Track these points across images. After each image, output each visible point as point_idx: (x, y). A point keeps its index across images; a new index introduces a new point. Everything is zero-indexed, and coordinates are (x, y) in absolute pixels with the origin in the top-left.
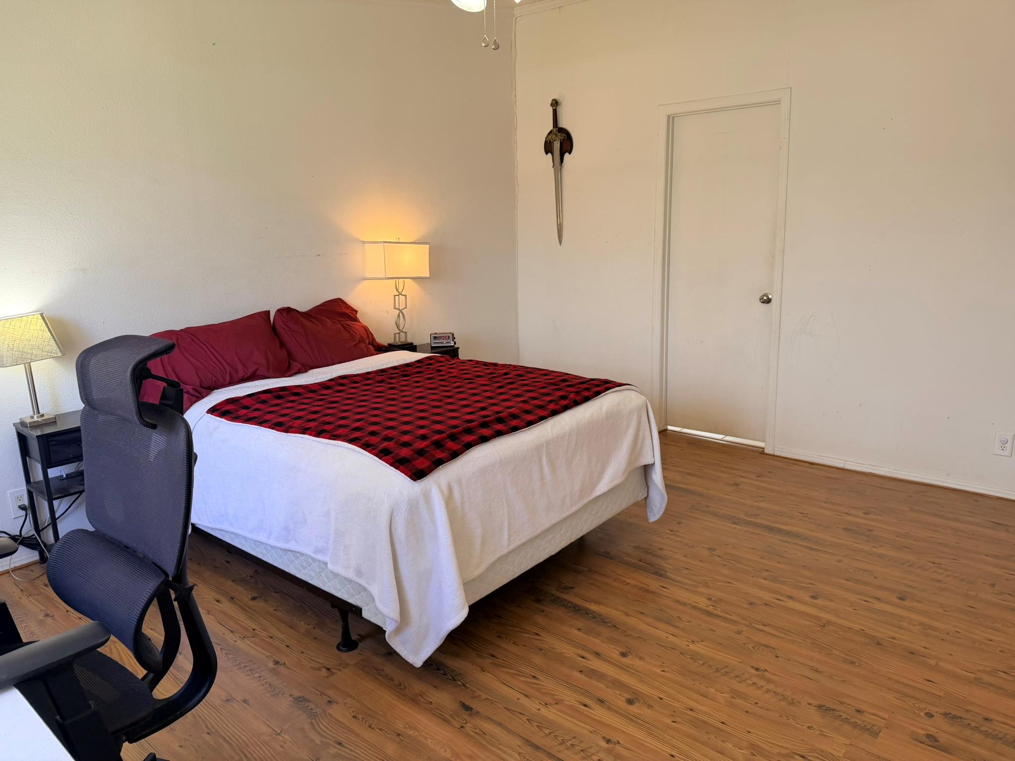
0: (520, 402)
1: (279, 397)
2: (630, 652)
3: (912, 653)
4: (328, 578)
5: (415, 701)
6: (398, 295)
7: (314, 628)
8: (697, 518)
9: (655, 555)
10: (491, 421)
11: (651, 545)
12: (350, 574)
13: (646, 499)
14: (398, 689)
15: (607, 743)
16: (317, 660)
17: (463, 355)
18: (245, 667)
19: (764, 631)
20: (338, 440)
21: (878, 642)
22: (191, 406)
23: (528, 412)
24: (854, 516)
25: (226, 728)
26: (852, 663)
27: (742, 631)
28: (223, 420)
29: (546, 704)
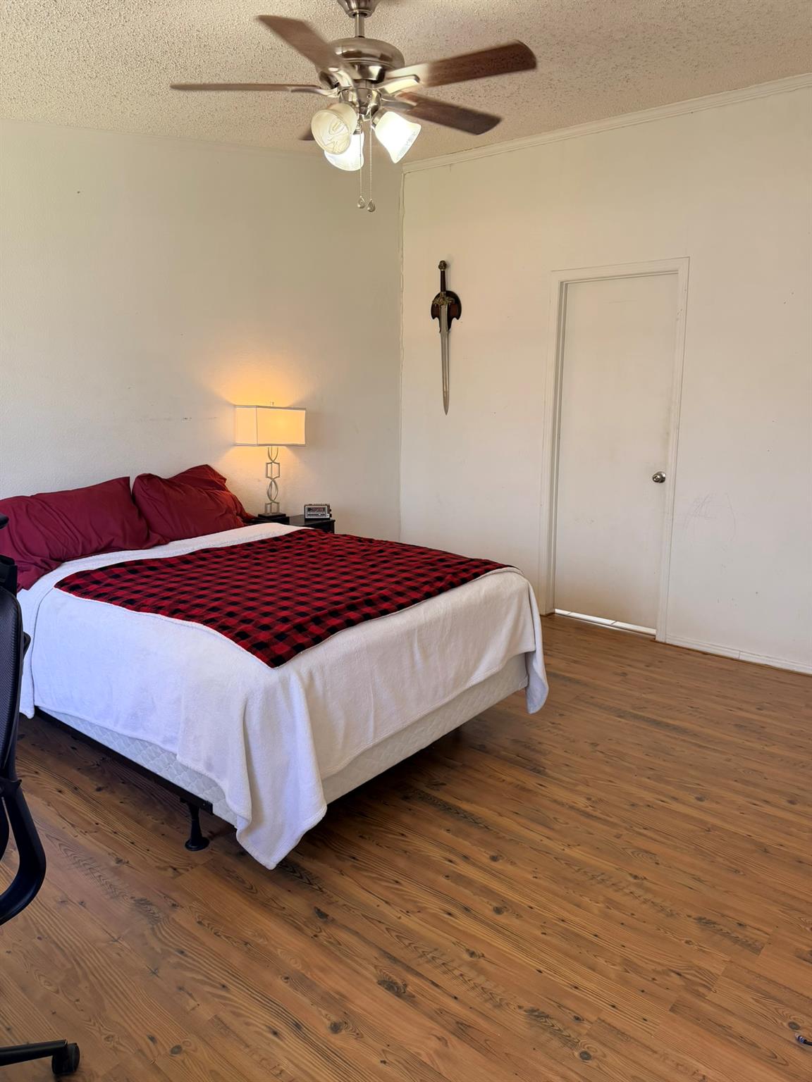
0: (393, 583)
1: (134, 572)
2: (501, 856)
3: (800, 862)
4: (177, 770)
5: (266, 906)
6: (271, 463)
7: (163, 823)
8: (580, 710)
9: (534, 750)
10: (361, 604)
11: (530, 739)
12: (200, 767)
13: (526, 688)
14: (249, 892)
15: (471, 957)
16: (163, 858)
17: (339, 530)
18: (84, 865)
19: (645, 836)
20: (193, 621)
21: (765, 849)
22: (38, 579)
23: (400, 594)
24: (747, 711)
25: (60, 932)
26: (737, 871)
27: (621, 835)
28: (71, 595)
29: (408, 912)
